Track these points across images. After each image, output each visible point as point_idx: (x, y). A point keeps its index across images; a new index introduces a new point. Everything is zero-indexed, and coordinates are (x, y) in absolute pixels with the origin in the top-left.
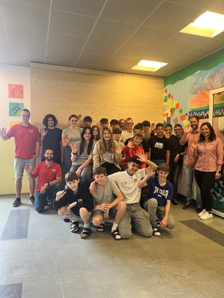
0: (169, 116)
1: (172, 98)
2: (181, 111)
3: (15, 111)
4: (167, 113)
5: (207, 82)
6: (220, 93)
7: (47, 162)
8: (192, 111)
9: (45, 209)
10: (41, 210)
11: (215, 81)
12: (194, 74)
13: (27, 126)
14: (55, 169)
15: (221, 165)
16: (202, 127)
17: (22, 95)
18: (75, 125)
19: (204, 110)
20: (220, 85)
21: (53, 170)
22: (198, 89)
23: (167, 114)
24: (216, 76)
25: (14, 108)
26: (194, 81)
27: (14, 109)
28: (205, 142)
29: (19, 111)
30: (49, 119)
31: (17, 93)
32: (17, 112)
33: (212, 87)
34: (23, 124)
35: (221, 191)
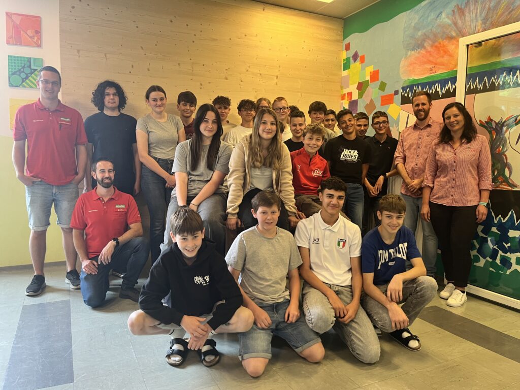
0: (355, 97)
1: (362, 60)
2: (383, 87)
3: (23, 75)
4: (349, 91)
5: (449, 21)
6: (479, 44)
7: (101, 190)
8: (410, 84)
9: (107, 297)
10: (99, 303)
11: (467, 18)
12: (417, 7)
13: (53, 108)
14: (123, 205)
15: (489, 192)
16: (448, 111)
17: (40, 38)
18: (162, 108)
19: (439, 82)
20: (479, 27)
21: (117, 206)
22: (426, 37)
23: (350, 94)
24: (470, 9)
25: (20, 68)
26: (416, 21)
27: (20, 70)
28: (454, 143)
29: (33, 75)
30: (107, 91)
31: (26, 34)
32: (27, 78)
33: (460, 32)
34: (44, 104)
35: (478, 246)
